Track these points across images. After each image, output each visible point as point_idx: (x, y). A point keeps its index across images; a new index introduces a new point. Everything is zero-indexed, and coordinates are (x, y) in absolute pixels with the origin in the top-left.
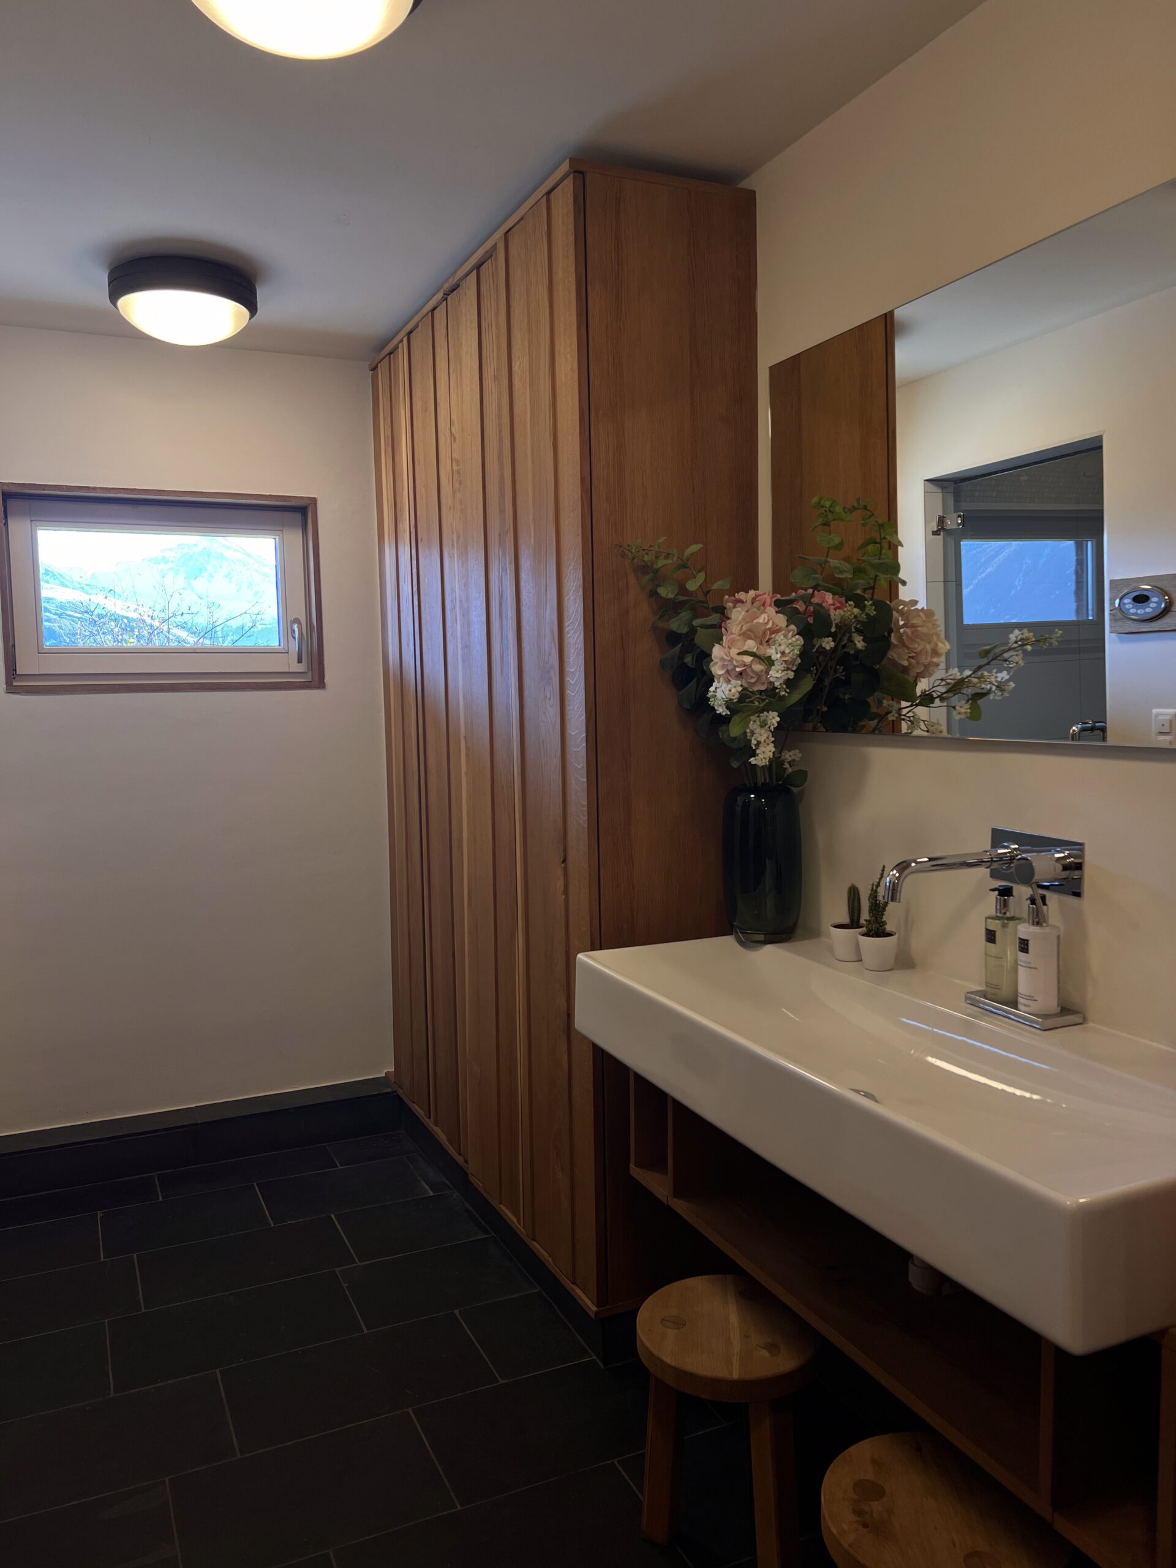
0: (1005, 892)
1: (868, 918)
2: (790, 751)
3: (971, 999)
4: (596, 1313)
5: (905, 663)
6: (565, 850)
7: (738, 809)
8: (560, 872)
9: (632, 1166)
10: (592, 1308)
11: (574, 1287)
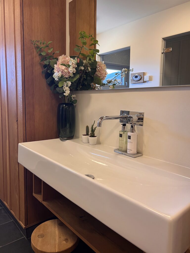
0: (124, 125)
1: (91, 133)
2: (73, 95)
3: (115, 150)
4: (25, 228)
5: (99, 75)
6: (17, 118)
7: (61, 109)
8: (16, 124)
9: (33, 193)
10: (24, 226)
11: (20, 221)
